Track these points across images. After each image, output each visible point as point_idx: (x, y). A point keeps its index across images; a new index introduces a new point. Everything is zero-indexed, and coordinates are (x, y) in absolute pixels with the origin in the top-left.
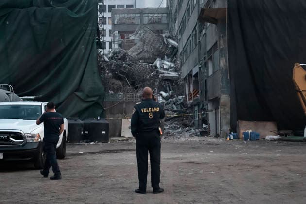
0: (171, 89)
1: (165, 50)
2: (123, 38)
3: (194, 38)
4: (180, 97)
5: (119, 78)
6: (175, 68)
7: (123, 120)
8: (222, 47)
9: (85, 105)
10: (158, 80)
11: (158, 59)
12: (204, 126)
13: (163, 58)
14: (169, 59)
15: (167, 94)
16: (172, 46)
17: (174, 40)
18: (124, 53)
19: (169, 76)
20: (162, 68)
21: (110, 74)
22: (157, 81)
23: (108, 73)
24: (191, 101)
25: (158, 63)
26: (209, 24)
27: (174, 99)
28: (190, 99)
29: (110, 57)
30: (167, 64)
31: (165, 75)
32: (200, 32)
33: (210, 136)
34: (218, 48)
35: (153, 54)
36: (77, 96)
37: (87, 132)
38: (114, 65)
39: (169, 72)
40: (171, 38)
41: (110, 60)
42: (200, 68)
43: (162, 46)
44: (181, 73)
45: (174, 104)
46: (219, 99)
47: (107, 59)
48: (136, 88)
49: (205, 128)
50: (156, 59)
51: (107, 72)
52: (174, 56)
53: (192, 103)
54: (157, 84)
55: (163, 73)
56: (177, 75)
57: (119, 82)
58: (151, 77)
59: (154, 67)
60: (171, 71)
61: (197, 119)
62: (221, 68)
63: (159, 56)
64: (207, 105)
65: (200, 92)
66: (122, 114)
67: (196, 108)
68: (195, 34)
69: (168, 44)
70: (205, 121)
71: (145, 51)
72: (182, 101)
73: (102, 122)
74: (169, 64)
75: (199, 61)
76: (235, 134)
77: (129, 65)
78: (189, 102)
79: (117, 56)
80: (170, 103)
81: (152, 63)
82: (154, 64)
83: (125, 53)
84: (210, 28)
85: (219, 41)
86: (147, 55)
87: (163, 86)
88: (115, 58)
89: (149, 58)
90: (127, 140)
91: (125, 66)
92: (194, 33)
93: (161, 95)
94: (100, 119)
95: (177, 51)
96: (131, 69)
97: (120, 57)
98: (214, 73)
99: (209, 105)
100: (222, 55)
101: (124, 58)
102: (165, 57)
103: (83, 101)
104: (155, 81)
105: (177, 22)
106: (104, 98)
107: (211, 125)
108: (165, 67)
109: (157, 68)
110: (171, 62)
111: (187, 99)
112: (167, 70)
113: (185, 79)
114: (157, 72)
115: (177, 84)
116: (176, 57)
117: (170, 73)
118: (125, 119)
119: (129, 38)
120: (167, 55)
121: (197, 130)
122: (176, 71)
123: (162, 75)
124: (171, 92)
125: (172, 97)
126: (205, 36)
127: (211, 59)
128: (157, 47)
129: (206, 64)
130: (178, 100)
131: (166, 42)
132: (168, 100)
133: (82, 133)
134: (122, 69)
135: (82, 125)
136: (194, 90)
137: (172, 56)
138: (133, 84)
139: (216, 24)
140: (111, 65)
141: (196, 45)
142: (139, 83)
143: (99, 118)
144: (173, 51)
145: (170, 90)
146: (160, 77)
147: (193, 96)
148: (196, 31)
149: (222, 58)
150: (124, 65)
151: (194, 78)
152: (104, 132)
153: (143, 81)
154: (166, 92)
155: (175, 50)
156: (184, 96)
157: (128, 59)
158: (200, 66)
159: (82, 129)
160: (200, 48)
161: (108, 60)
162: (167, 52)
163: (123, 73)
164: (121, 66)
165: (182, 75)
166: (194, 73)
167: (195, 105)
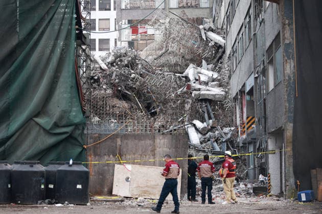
0: (212, 116)
1: (204, 51)
2: (135, 31)
3: (247, 29)
4: (226, 130)
5: (125, 97)
6: (219, 80)
7: (117, 166)
8: (287, 42)
9: (51, 140)
10: (190, 101)
11: (191, 65)
12: (261, 177)
13: (199, 65)
14: (210, 66)
15: (205, 125)
16: (215, 43)
17: (218, 34)
18: (132, 56)
19: (208, 95)
20: (197, 80)
21: (109, 91)
22: (188, 102)
23: (105, 90)
24: (244, 136)
25: (191, 72)
26: (268, 3)
27: (217, 132)
28: (243, 133)
29: (109, 63)
30: (206, 73)
31: (202, 92)
32: (256, 19)
33: (270, 196)
34: (281, 44)
35: (183, 57)
36: (37, 124)
37: (51, 186)
38: (116, 76)
39: (208, 88)
40: (212, 31)
41: (109, 68)
42: (256, 78)
43: (197, 43)
44: (229, 89)
45: (216, 141)
46: (283, 130)
47: (104, 66)
48: (154, 114)
49: (262, 181)
50: (187, 66)
51: (104, 87)
52: (218, 60)
53: (246, 139)
54: (187, 107)
55: (199, 90)
56: (223, 93)
57: (124, 104)
58: (177, 96)
59: (184, 79)
60: (212, 86)
61: (252, 167)
62: (287, 78)
63: (192, 61)
64: (267, 142)
65: (257, 120)
66: (114, 155)
67: (251, 149)
68: (249, 22)
69: (208, 40)
70: (263, 170)
71: (170, 53)
72: (229, 136)
73: (76, 168)
74: (210, 73)
75: (255, 68)
76: (310, 191)
77: (141, 75)
78: (242, 138)
79: (121, 61)
80: (209, 140)
81: (182, 73)
82: (184, 75)
83: (136, 56)
84: (269, 10)
85: (283, 32)
86: (173, 60)
87: (198, 111)
88: (117, 64)
89: (176, 65)
90: (122, 201)
91: (134, 78)
92: (248, 20)
93: (194, 125)
94: (73, 163)
95: (224, 52)
96: (144, 82)
97: (126, 62)
98: (276, 86)
99: (269, 141)
100: (287, 55)
101: (132, 65)
102: (204, 62)
103: (48, 132)
104: (183, 103)
105: (223, 4)
106: (83, 129)
107: (272, 177)
108: (203, 78)
109: (189, 81)
110: (213, 70)
111: (238, 132)
112: (206, 84)
113: (235, 99)
114: (189, 87)
115: (222, 107)
116: (221, 63)
117: (211, 88)
118: (120, 163)
119: (146, 32)
120: (207, 59)
121: (249, 186)
122: (220, 86)
123: (197, 92)
124: (211, 121)
125: (212, 129)
126: (262, 24)
127: (271, 62)
128: (189, 44)
129: (264, 72)
130: (224, 135)
131: (204, 37)
132: (205, 134)
133: (43, 187)
134: (130, 83)
135: (41, 174)
136: (247, 118)
137: (215, 60)
138: (148, 107)
139: (278, 3)
140: (110, 75)
141: (250, 40)
142: (158, 106)
143: (71, 162)
144: (217, 52)
145: (210, 118)
146: (193, 95)
147: (246, 127)
148: (250, 17)
149: (289, 61)
150: (133, 76)
151: (247, 98)
152: (79, 186)
153: (165, 102)
154: (203, 121)
155: (220, 50)
156: (232, 129)
157: (140, 66)
158: (257, 75)
159: (43, 181)
160: (256, 46)
161: (106, 67)
162: (207, 54)
163: (131, 89)
164: (127, 77)
165: (230, 92)
166: (248, 89)
167: (250, 143)
